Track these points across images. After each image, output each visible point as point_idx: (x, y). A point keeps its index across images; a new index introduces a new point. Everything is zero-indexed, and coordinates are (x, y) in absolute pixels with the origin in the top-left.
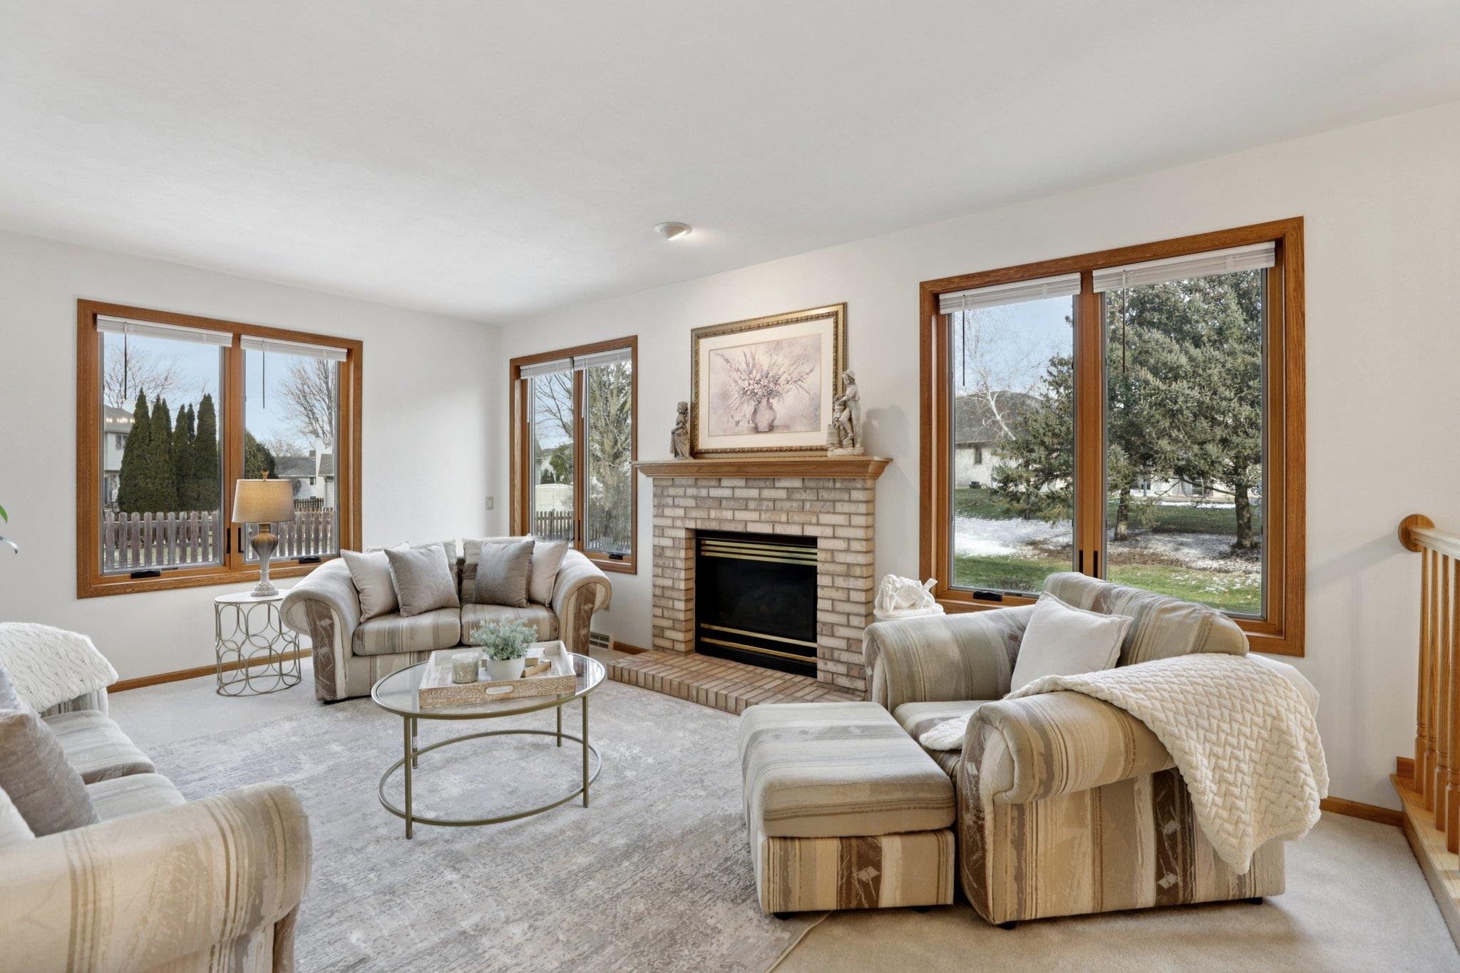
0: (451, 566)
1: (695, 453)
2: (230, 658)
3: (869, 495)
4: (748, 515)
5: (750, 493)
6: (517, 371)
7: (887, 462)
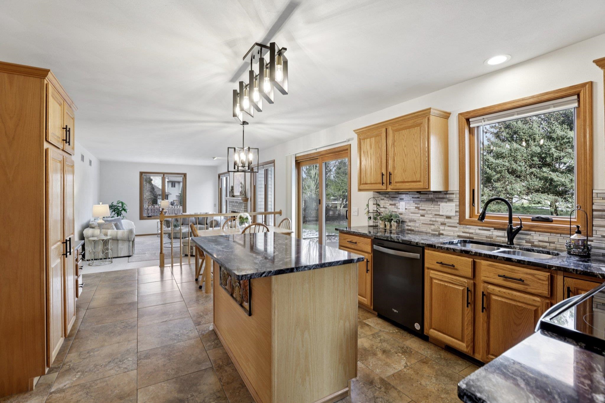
1: (233, 196)
3: (246, 205)
4: (236, 208)
5: (236, 204)
6: (219, 177)
7: (248, 199)
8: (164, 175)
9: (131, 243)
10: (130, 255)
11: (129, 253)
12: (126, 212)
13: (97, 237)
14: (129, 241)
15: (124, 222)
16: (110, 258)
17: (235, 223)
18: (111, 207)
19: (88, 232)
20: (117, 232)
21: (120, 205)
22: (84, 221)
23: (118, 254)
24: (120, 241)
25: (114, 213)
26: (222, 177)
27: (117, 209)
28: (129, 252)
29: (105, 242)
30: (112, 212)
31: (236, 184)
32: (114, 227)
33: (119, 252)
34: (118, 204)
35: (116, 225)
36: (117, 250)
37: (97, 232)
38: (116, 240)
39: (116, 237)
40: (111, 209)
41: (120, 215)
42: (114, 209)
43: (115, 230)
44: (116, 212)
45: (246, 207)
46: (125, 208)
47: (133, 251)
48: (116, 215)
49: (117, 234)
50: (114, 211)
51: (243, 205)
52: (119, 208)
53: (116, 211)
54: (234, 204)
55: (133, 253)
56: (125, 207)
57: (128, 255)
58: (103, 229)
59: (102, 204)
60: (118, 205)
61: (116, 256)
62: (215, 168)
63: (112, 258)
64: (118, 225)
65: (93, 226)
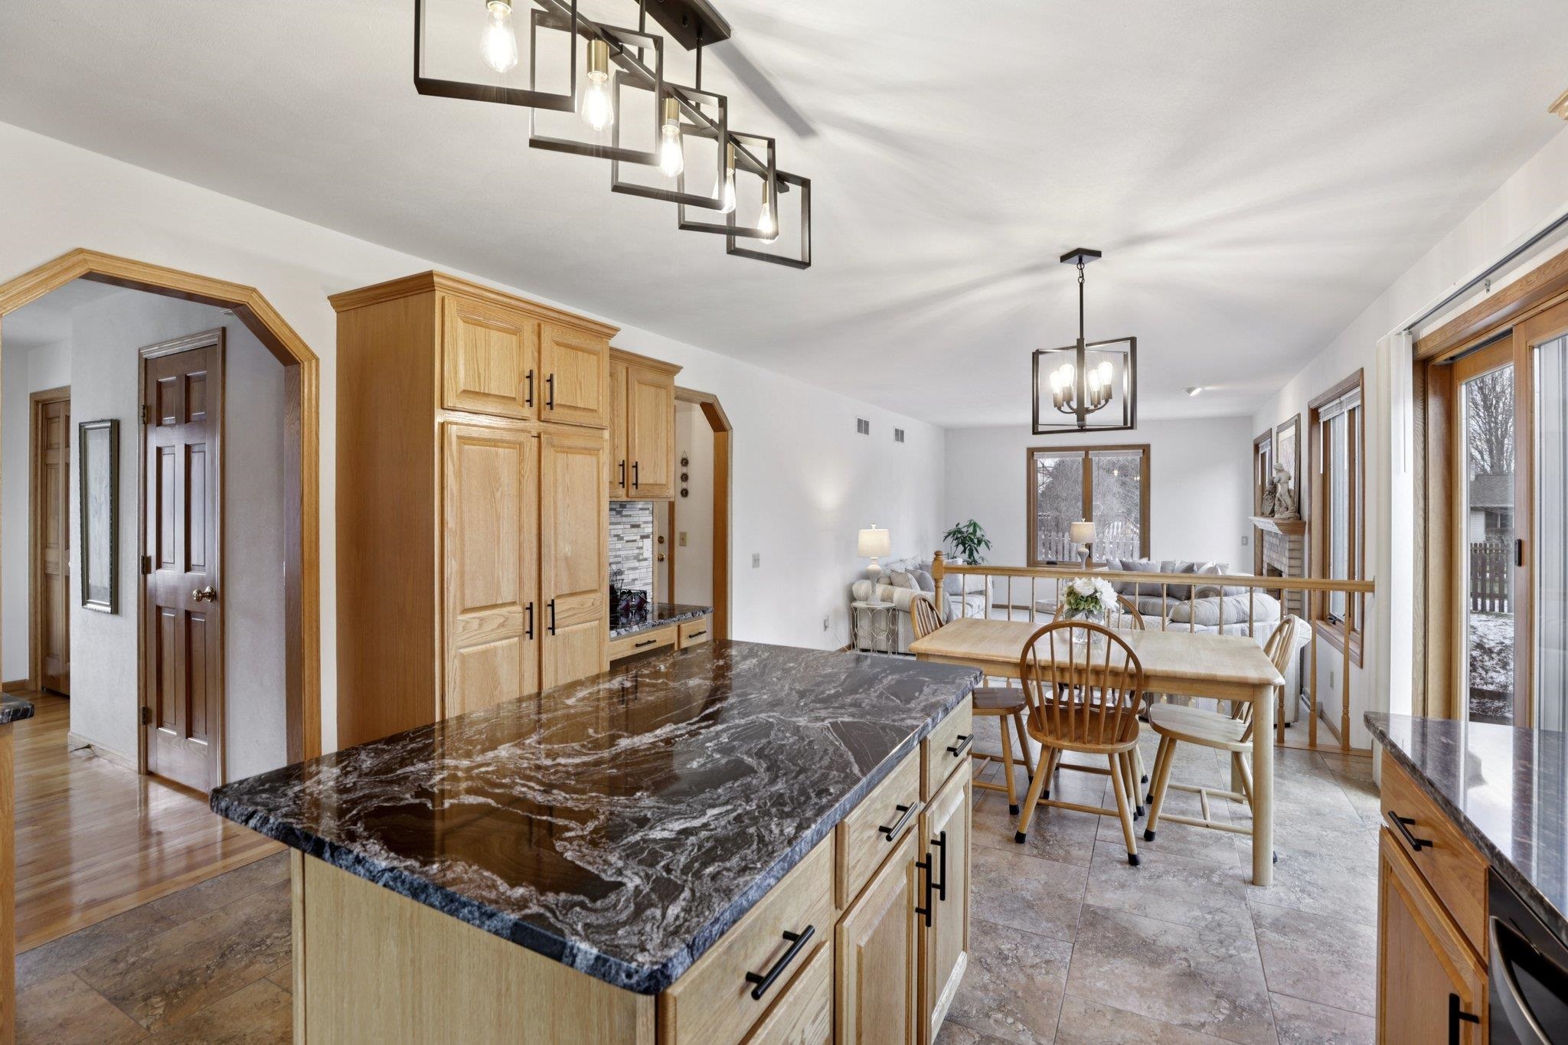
1: (1272, 514)
8: (1087, 454)
17: (1191, 607)
45: (1296, 554)
51: (1287, 546)
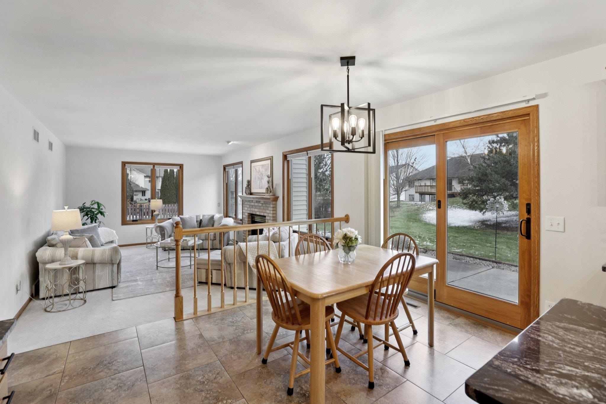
0: (197, 221)
1: (251, 194)
2: (149, 241)
3: (274, 206)
4: (256, 210)
5: (256, 204)
6: (224, 169)
7: (278, 197)
9: (115, 266)
10: (114, 285)
11: (113, 283)
12: (104, 216)
13: (60, 260)
14: (113, 264)
15: (101, 230)
16: (82, 292)
18: (82, 210)
19: (44, 253)
20: (93, 251)
21: (96, 206)
22: (39, 234)
23: (94, 285)
24: (97, 265)
25: (86, 217)
26: (230, 168)
27: (91, 211)
28: (112, 280)
29: (74, 270)
30: (84, 216)
31: (255, 178)
32: (88, 243)
33: (96, 282)
34: (92, 205)
35: (91, 240)
36: (94, 280)
37: (60, 252)
38: (91, 264)
39: (92, 259)
40: (83, 212)
41: (96, 220)
42: (87, 213)
43: (90, 247)
44: (89, 216)
46: (102, 211)
47: (118, 279)
48: (89, 220)
49: (93, 255)
50: (87, 215)
52: (93, 210)
53: (89, 214)
54: (252, 204)
55: (118, 282)
56: (102, 209)
57: (111, 285)
58: (70, 247)
59: (68, 209)
60: (92, 207)
61: (92, 289)
62: (218, 158)
63: (85, 292)
64: (94, 239)
65: (53, 242)
